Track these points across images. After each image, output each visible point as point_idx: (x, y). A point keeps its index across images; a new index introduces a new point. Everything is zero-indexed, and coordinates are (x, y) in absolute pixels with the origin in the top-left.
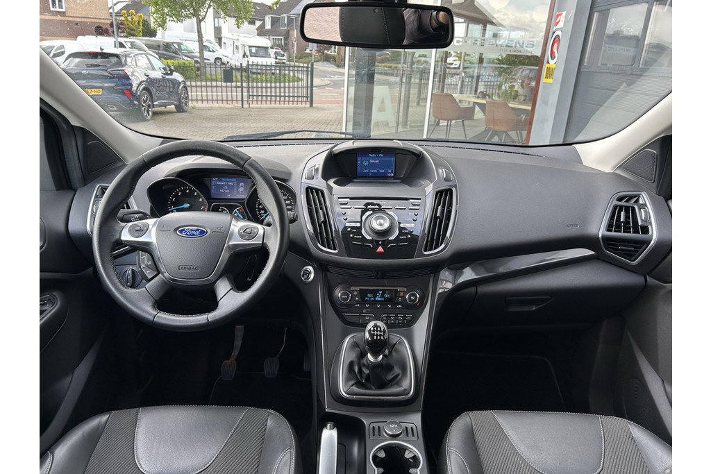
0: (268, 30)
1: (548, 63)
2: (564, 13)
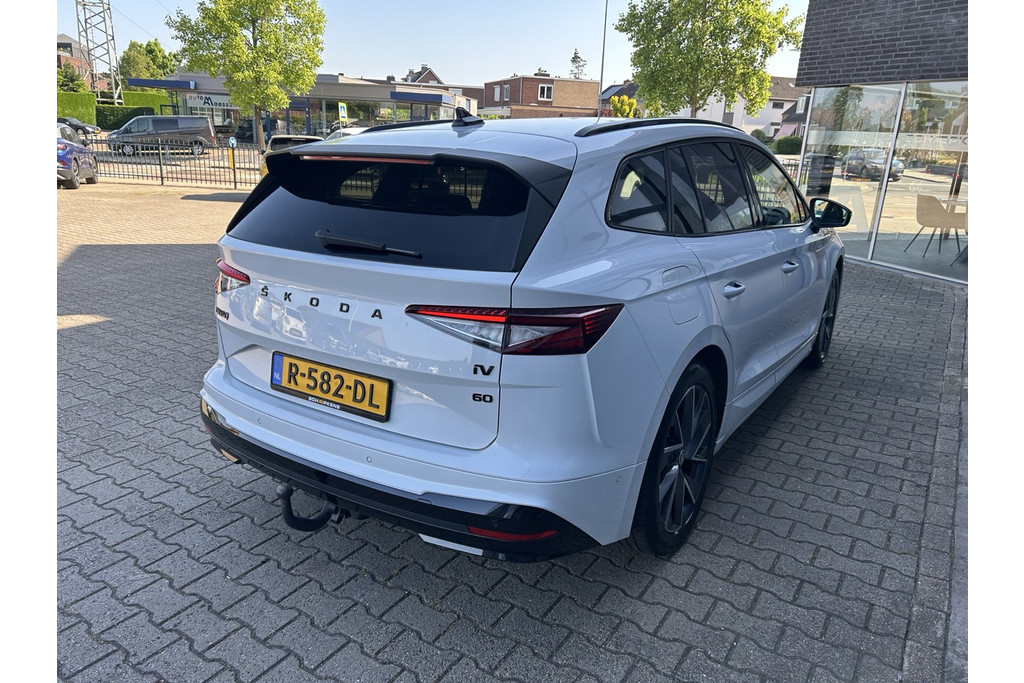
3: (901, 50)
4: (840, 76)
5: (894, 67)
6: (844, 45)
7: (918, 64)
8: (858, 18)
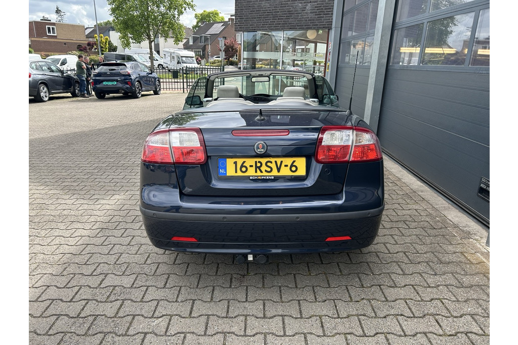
0: (191, 45)
1: (328, 63)
3: (280, 16)
5: (278, 24)
6: (255, 13)
7: (288, 23)
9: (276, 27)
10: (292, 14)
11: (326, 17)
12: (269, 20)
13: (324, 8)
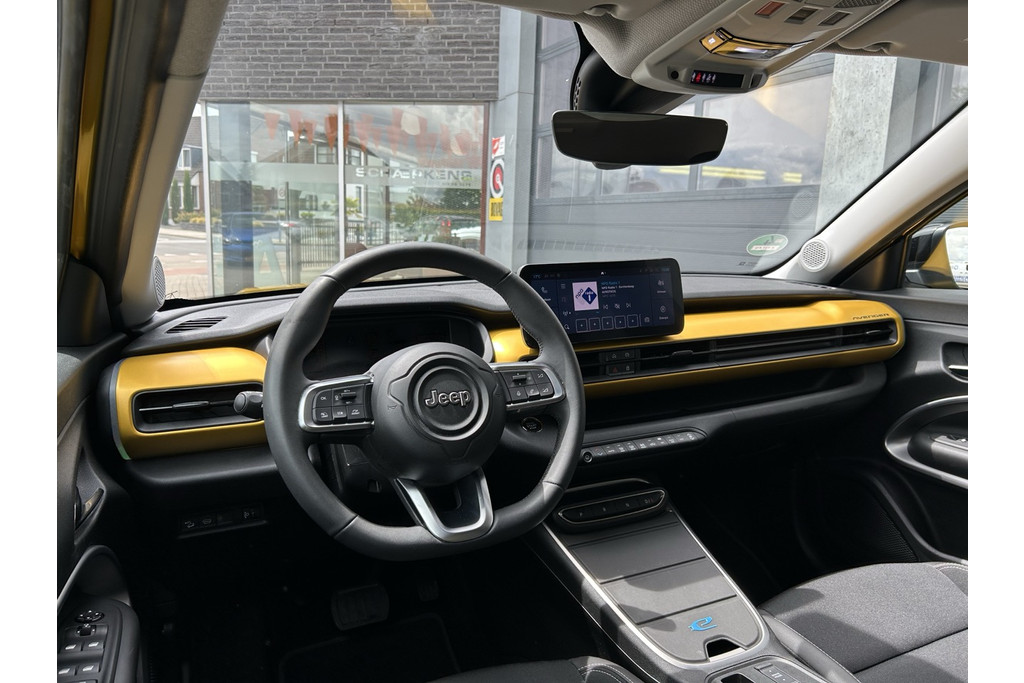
1: (492, 197)
2: (503, 139)
3: (331, 59)
4: (248, 87)
5: (327, 81)
6: (245, 45)
7: (359, 78)
8: (258, 9)
9: (319, 88)
10: (371, 52)
11: (477, 66)
12: (295, 66)
13: (470, 41)
